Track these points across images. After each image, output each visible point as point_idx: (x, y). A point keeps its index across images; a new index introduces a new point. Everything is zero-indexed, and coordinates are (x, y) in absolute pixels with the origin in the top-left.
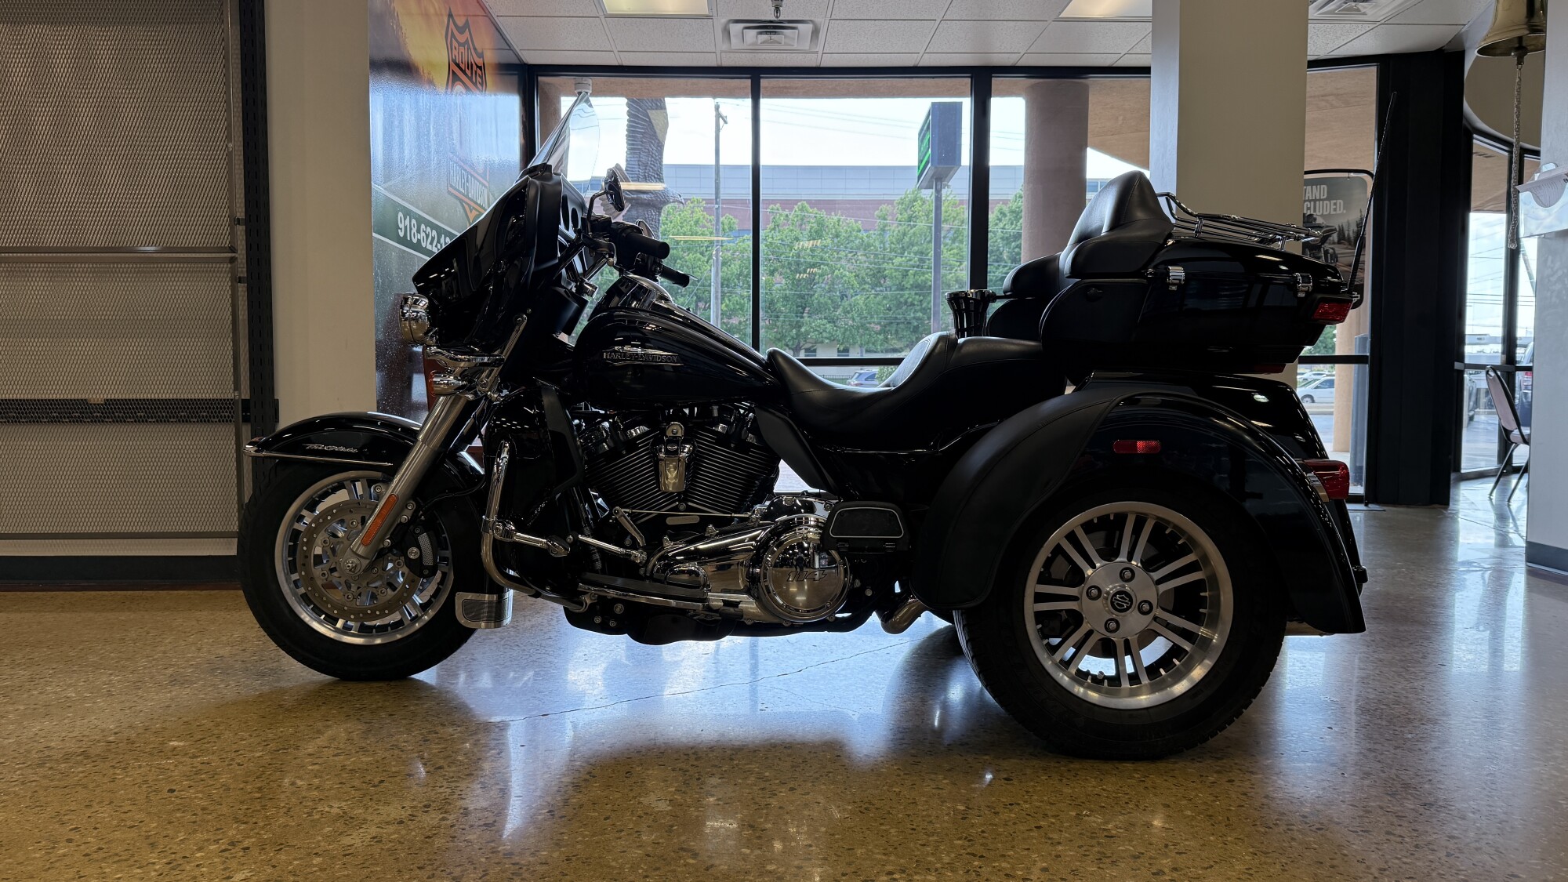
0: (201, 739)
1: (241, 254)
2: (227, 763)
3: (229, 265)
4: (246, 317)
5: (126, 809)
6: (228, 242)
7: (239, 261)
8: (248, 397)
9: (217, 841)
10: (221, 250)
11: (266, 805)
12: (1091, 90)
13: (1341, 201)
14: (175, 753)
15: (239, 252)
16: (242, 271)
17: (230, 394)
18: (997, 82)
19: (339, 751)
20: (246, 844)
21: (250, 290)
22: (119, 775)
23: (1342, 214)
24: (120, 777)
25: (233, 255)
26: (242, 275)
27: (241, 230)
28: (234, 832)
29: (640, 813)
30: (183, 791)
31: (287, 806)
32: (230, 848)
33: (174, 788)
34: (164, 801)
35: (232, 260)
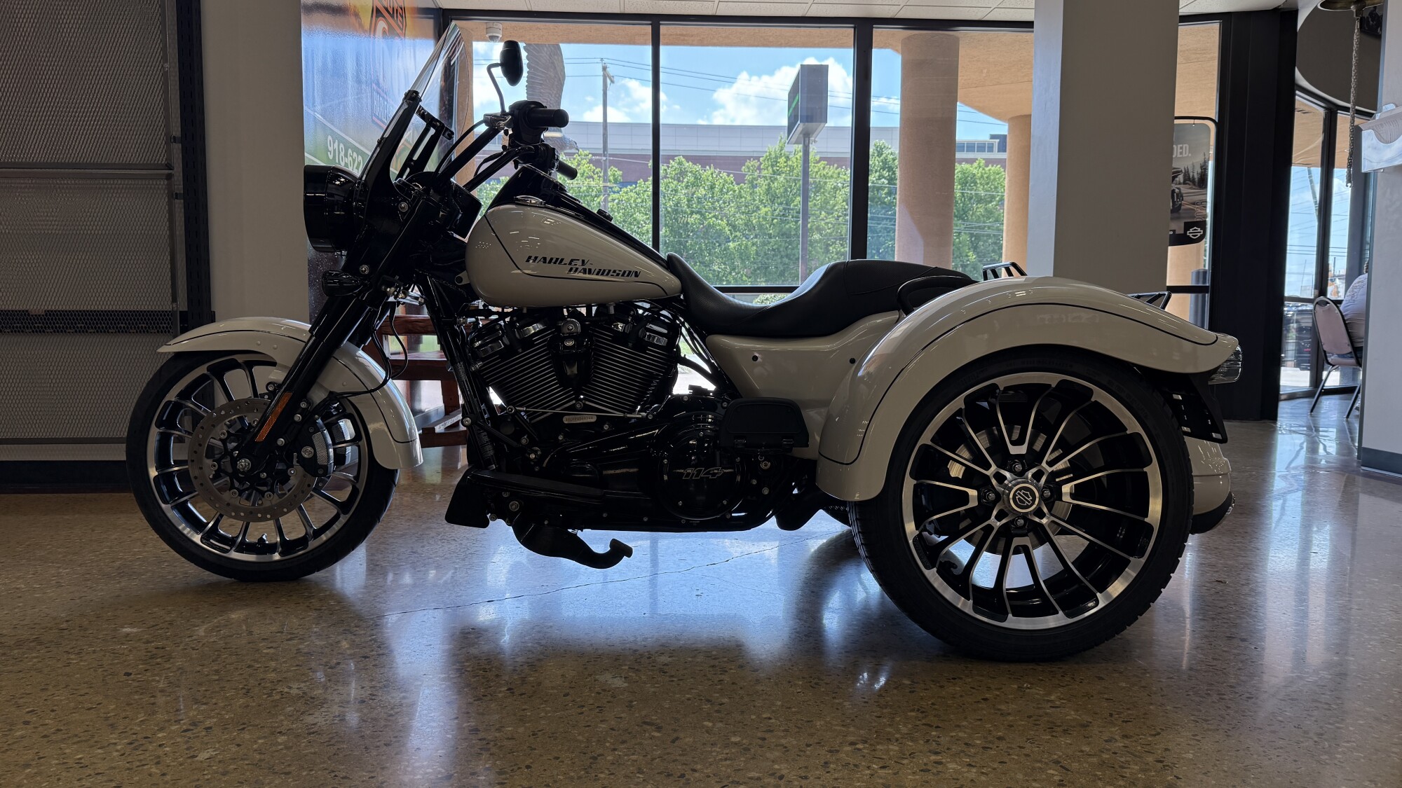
0: (153, 626)
1: (178, 171)
2: (181, 647)
3: (166, 182)
4: (183, 232)
5: (82, 692)
6: (164, 160)
7: (176, 178)
8: (186, 308)
9: (178, 721)
10: (157, 167)
11: (225, 687)
12: (961, 42)
13: (1187, 145)
14: (128, 639)
15: (175, 169)
16: (179, 186)
17: (167, 306)
18: (878, 33)
19: (293, 636)
20: (208, 723)
21: (187, 207)
22: (73, 659)
23: (1188, 156)
24: (75, 661)
25: (170, 171)
26: (178, 192)
27: (177, 148)
28: (195, 713)
29: (598, 689)
30: (139, 674)
31: (246, 687)
32: (192, 728)
33: (130, 671)
34: (121, 684)
35: (169, 177)
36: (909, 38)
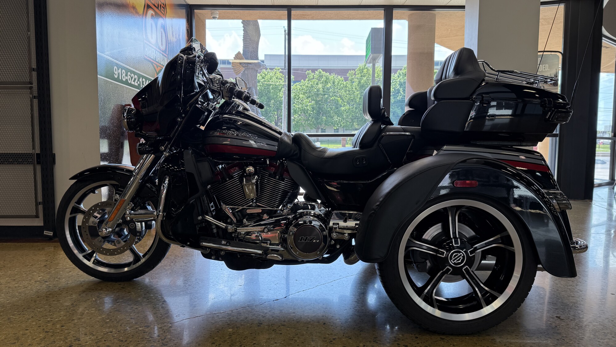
1: (35, 85)
3: (29, 90)
4: (38, 115)
6: (28, 80)
7: (34, 88)
8: (39, 152)
12: (436, 16)
13: (548, 65)
15: (34, 84)
16: (35, 93)
17: (29, 150)
18: (396, 12)
21: (39, 103)
23: (548, 70)
25: (31, 85)
26: (35, 95)
27: (34, 74)
35: (31, 88)
36: (411, 15)
